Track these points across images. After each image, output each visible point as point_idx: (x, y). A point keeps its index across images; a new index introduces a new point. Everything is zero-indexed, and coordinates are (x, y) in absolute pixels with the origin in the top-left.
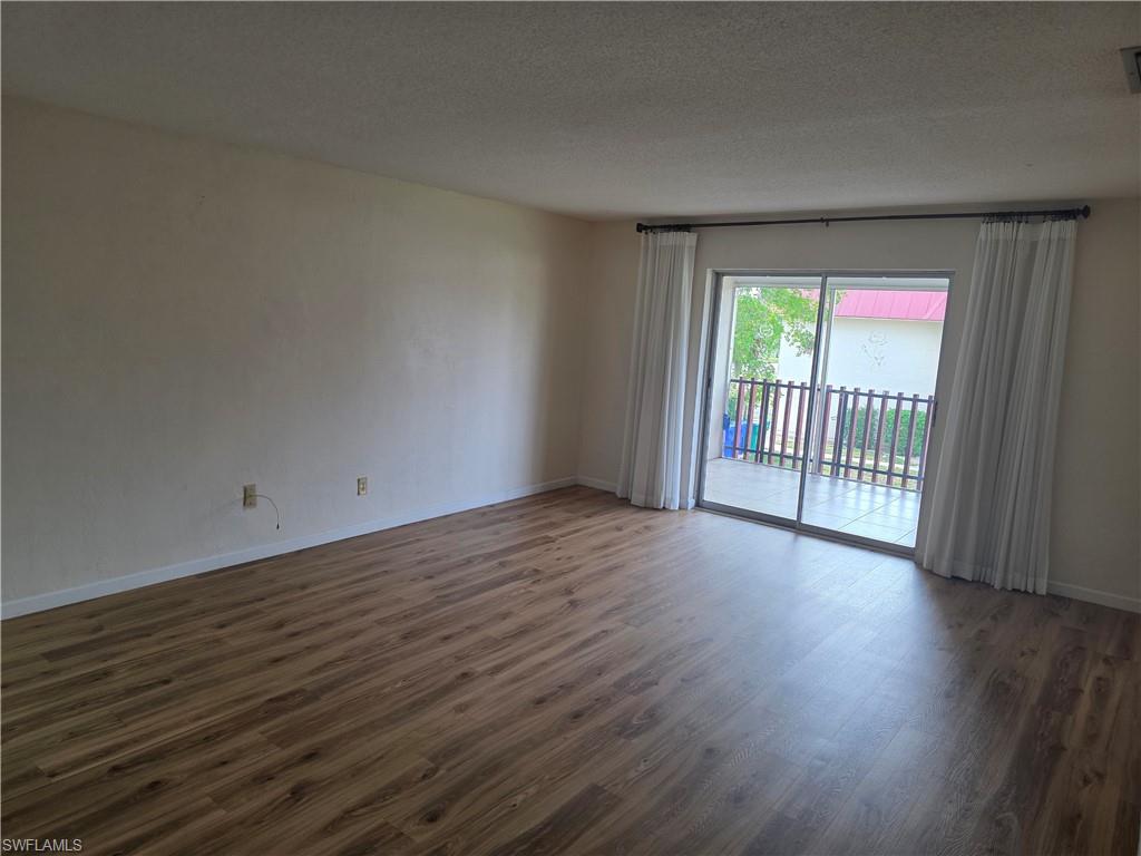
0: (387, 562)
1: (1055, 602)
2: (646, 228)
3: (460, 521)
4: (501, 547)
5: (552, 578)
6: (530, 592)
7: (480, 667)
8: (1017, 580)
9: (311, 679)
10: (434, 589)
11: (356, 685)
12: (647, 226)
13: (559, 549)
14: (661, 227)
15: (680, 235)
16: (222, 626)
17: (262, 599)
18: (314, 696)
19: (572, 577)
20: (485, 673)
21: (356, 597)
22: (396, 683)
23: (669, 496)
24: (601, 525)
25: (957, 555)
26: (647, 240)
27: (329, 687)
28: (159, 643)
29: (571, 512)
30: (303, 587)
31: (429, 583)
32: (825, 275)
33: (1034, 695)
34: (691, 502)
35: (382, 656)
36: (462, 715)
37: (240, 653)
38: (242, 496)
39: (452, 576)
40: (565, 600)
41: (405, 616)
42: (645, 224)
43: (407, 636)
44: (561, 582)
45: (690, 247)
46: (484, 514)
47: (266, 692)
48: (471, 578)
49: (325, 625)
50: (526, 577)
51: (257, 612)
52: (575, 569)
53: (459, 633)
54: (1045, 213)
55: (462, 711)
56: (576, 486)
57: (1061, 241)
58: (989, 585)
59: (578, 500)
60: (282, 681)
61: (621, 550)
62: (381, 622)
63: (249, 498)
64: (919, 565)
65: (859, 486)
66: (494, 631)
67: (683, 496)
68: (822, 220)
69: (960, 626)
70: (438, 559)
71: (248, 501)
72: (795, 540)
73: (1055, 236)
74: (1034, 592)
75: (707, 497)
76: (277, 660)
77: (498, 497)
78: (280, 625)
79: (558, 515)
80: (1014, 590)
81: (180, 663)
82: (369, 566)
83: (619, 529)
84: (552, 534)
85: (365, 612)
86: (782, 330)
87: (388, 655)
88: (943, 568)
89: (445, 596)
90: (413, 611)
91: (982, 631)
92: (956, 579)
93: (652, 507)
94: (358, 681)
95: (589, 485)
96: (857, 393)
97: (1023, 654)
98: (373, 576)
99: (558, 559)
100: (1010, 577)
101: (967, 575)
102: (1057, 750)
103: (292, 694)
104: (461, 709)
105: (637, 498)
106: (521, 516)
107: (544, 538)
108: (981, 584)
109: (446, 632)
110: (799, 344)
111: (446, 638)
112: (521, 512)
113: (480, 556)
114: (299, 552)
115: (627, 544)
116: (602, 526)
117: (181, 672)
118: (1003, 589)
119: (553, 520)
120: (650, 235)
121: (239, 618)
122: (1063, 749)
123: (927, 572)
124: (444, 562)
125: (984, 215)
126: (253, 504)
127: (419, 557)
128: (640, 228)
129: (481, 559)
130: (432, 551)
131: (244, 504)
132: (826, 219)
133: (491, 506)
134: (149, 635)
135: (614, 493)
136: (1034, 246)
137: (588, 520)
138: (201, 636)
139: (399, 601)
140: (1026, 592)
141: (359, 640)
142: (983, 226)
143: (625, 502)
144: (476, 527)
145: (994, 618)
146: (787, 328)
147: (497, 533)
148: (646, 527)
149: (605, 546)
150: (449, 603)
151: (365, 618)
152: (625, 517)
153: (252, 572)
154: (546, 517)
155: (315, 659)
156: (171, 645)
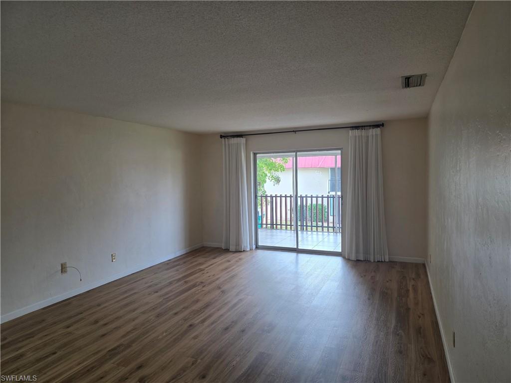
0: (132, 289)
1: (392, 264)
2: (224, 137)
3: (159, 268)
4: (181, 276)
5: (210, 284)
6: (203, 291)
7: (196, 321)
8: (378, 258)
9: (124, 339)
10: (160, 296)
11: (146, 338)
12: (225, 136)
13: (207, 273)
14: (230, 136)
15: (239, 139)
16: (68, 327)
17: (82, 313)
18: (129, 346)
19: (218, 282)
20: (199, 323)
21: (127, 305)
22: (163, 334)
23: (245, 245)
24: (220, 261)
25: (357, 252)
26: (225, 141)
27: (133, 341)
28: (41, 338)
29: (205, 258)
30: (99, 305)
31: (156, 294)
32: (296, 152)
33: (395, 294)
34: (254, 247)
35: (151, 326)
36: (197, 340)
37: (83, 336)
38: (61, 268)
39: (166, 290)
40: (219, 291)
41: (153, 309)
42: (223, 135)
43: (158, 316)
44: (214, 285)
45: (243, 143)
46: (168, 264)
47: (106, 348)
48: (174, 289)
49: (118, 318)
50: (199, 285)
51: (83, 319)
52: (217, 279)
53: (180, 311)
54: (370, 126)
55: (196, 338)
56: (203, 247)
57: (376, 135)
58: (369, 261)
59: (207, 252)
60: (111, 343)
61: (233, 269)
62: (144, 313)
63: (63, 269)
64: (344, 258)
65: (312, 233)
66: (196, 307)
67: (251, 244)
68: (293, 131)
69: (365, 276)
70: (156, 285)
71: (64, 270)
72: (297, 255)
73: (374, 134)
74: (385, 261)
75: (260, 244)
76: (103, 335)
77: (171, 256)
78: (96, 322)
79: (200, 260)
80: (378, 261)
81: (57, 345)
82: (126, 292)
83: (229, 261)
84: (202, 267)
85: (134, 310)
86: (267, 176)
87: (153, 325)
88: (353, 257)
89: (167, 298)
90: (156, 306)
91: (372, 277)
92: (358, 261)
93: (239, 251)
94: (145, 336)
95: (209, 246)
96: (306, 197)
97: (388, 282)
98: (130, 296)
99: (209, 276)
100: (376, 257)
101: (362, 258)
102: (408, 309)
103: (118, 346)
104: (195, 338)
105: (232, 248)
106: (185, 263)
107: (199, 269)
108: (367, 261)
109: (174, 311)
110: (273, 181)
111: (176, 314)
112: (185, 260)
113: (174, 280)
114: (88, 292)
115: (235, 266)
116: (222, 261)
117: (60, 348)
118: (374, 262)
119: (200, 262)
120: (226, 139)
121: (75, 323)
122: (409, 309)
123: (347, 260)
124: (159, 285)
125: (350, 127)
126: (66, 272)
127: (147, 285)
128: (221, 137)
129: (176, 282)
130: (151, 282)
131: (62, 272)
132: (295, 131)
133: (170, 260)
134: (33, 337)
135: (221, 248)
136: (368, 137)
137: (215, 260)
138: (60, 333)
139: (147, 303)
140: (382, 261)
141: (137, 321)
142: (350, 131)
143: (227, 251)
144: (168, 269)
145: (375, 272)
146: (269, 175)
147: (177, 270)
148: (240, 259)
149: (226, 269)
150: (170, 300)
151: (136, 312)
152: (229, 256)
153: (70, 303)
154: (196, 261)
155: (122, 332)
156: (46, 339)
